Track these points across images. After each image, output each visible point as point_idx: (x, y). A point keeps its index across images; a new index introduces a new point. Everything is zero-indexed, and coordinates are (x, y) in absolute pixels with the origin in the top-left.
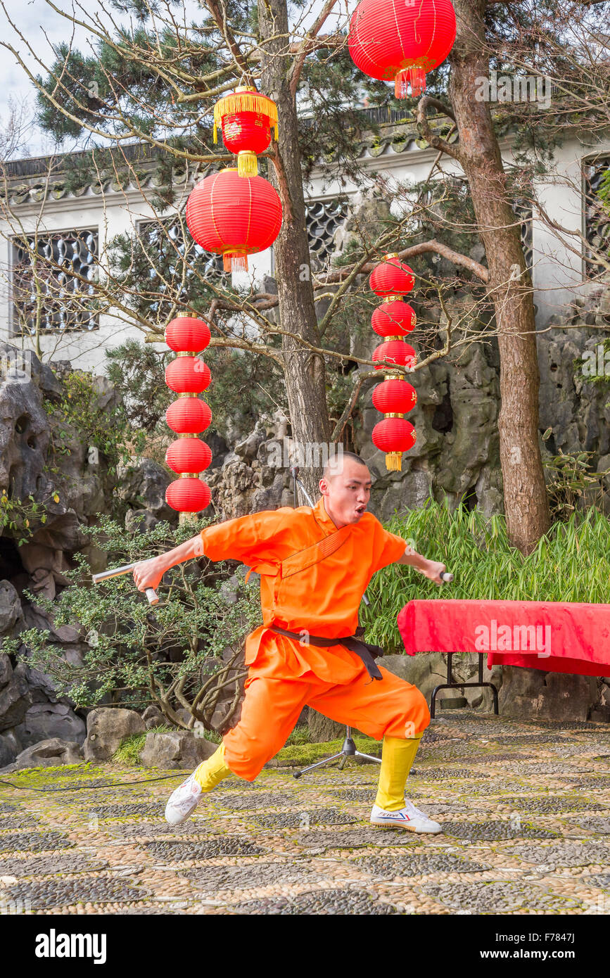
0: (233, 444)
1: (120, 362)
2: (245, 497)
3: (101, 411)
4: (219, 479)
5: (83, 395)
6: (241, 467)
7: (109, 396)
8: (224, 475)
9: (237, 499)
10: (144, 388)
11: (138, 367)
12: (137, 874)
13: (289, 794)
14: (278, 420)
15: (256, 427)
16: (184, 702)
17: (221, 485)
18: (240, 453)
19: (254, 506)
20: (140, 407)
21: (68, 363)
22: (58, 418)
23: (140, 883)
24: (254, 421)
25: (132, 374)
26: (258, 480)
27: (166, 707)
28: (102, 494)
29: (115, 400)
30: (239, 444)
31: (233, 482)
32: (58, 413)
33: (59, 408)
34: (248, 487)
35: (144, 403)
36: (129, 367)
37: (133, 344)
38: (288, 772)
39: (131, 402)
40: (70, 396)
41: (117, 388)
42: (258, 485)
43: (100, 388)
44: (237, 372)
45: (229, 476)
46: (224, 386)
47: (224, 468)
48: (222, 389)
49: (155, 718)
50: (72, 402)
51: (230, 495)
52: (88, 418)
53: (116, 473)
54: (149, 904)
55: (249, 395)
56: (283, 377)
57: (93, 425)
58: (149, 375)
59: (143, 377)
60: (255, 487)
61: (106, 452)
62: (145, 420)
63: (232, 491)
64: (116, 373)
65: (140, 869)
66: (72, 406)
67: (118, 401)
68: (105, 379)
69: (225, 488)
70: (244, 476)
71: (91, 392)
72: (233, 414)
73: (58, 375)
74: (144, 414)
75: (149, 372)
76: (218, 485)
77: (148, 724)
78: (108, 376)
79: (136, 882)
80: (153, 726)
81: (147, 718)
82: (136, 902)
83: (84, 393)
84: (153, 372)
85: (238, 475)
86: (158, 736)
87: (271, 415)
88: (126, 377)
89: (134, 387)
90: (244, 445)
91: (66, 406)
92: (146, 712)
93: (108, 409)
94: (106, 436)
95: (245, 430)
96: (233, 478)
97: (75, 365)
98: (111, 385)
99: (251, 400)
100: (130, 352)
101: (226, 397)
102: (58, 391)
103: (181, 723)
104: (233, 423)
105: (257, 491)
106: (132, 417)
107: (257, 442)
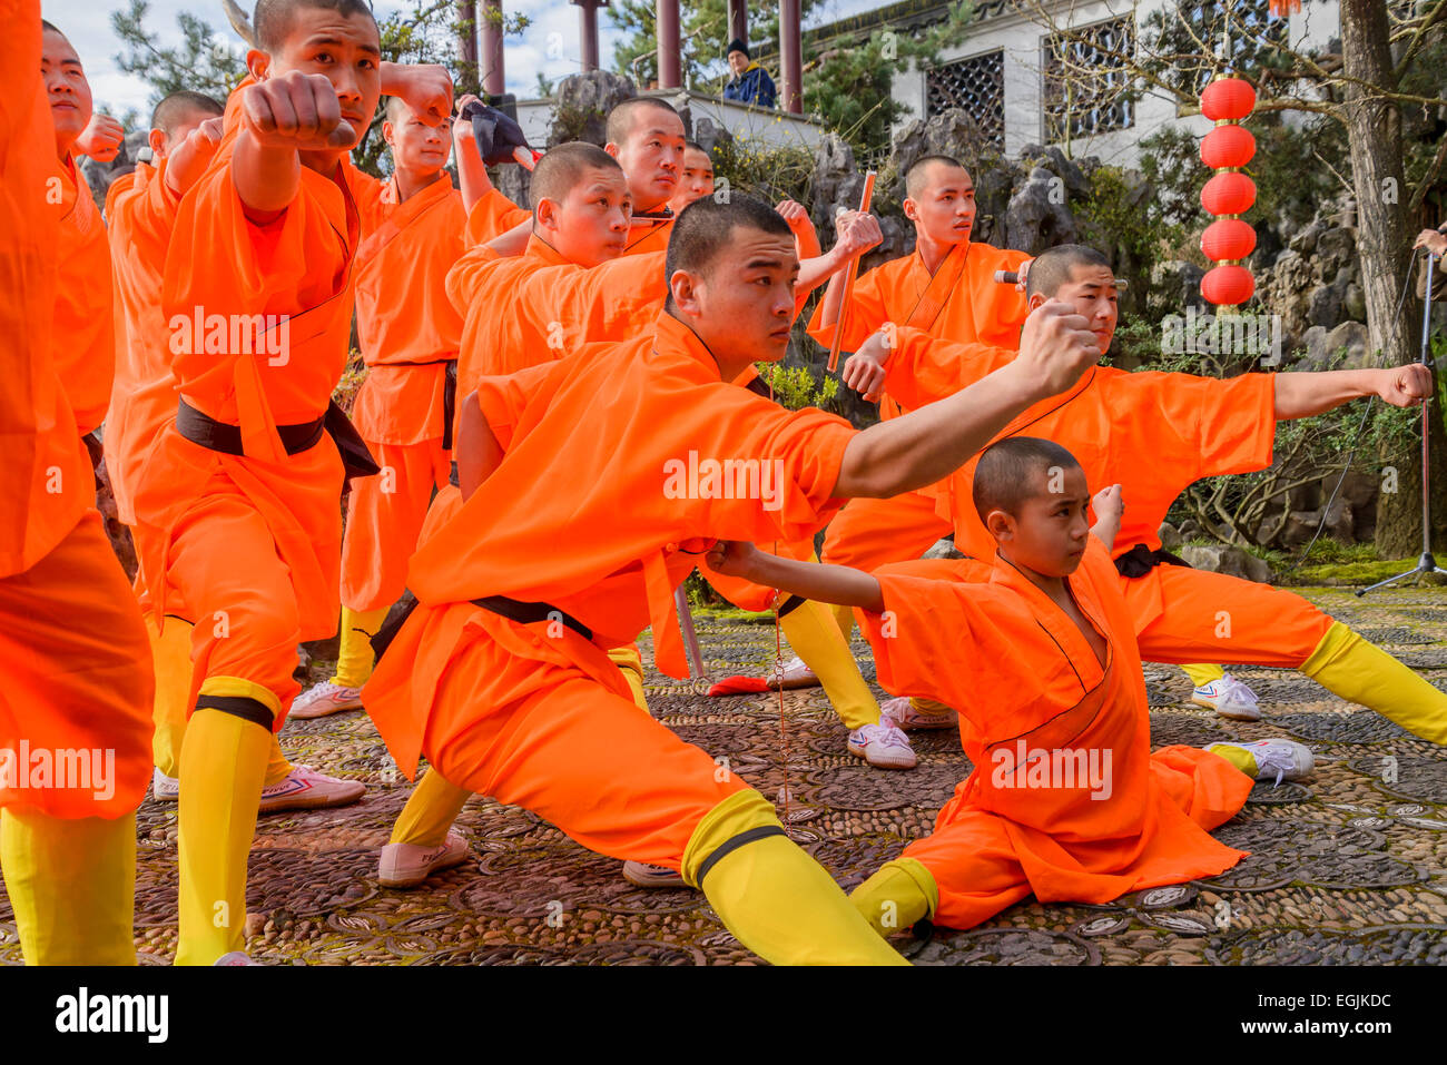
0: (1288, 240)
1: (1154, 152)
2: (1302, 298)
3: (1132, 208)
4: (1270, 279)
5: (1112, 192)
6: (1297, 263)
7: (1141, 191)
8: (1277, 274)
9: (1292, 300)
10: (1181, 179)
11: (1175, 155)
12: (1163, 680)
13: (1349, 612)
14: (1343, 205)
15: (1316, 216)
16: (1225, 516)
17: (1272, 285)
18: (1296, 248)
19: (1312, 305)
20: (1178, 202)
21: (1096, 159)
22: (1085, 217)
23: (1165, 690)
24: (1313, 211)
25: (1167, 165)
26: (1317, 277)
27: (1204, 520)
28: (1133, 298)
29: (1148, 196)
30: (1295, 239)
31: (1287, 281)
32: (1085, 213)
33: (1086, 207)
34: (1306, 286)
35: (1182, 197)
36: (1164, 156)
37: (1169, 131)
38: (1349, 591)
39: (1167, 196)
40: (1098, 193)
41: (1150, 180)
42: (1317, 282)
43: (1132, 183)
44: (1292, 153)
45: (1282, 274)
46: (1276, 170)
47: (1276, 267)
48: (1273, 174)
49: (1193, 532)
50: (1101, 201)
51: (1283, 296)
52: (1117, 215)
53: (1149, 276)
54: (1175, 710)
55: (1307, 178)
56: (1349, 153)
57: (1123, 223)
58: (1187, 164)
59: (1179, 166)
60: (1314, 285)
61: (1137, 251)
62: (1183, 216)
63: (1286, 292)
64: (1149, 164)
65: (1167, 676)
66: (1100, 204)
67: (1152, 196)
68: (1137, 172)
69: (1278, 288)
70: (1301, 274)
71: (1120, 187)
72: (1288, 203)
73: (1086, 173)
74: (1182, 209)
75: (1188, 160)
76: (1270, 286)
77: (1184, 538)
78: (1140, 169)
79: (1163, 687)
80: (1190, 540)
81: (1184, 531)
82: (1161, 707)
83: (1114, 188)
84: (1193, 160)
85: (1293, 273)
86: (1196, 550)
87: (1334, 199)
88: (1161, 169)
89: (1170, 179)
90: (1301, 240)
91: (1094, 204)
92: (1183, 526)
93: (1140, 205)
94: (1137, 234)
95: (1302, 219)
96: (1287, 277)
97: (1104, 161)
98: (1144, 178)
99: (1312, 186)
100: (1166, 141)
101: (1278, 184)
102: (1085, 189)
103: (1222, 537)
104: (1288, 213)
105: (1316, 290)
106: (1168, 214)
107: (1316, 235)
